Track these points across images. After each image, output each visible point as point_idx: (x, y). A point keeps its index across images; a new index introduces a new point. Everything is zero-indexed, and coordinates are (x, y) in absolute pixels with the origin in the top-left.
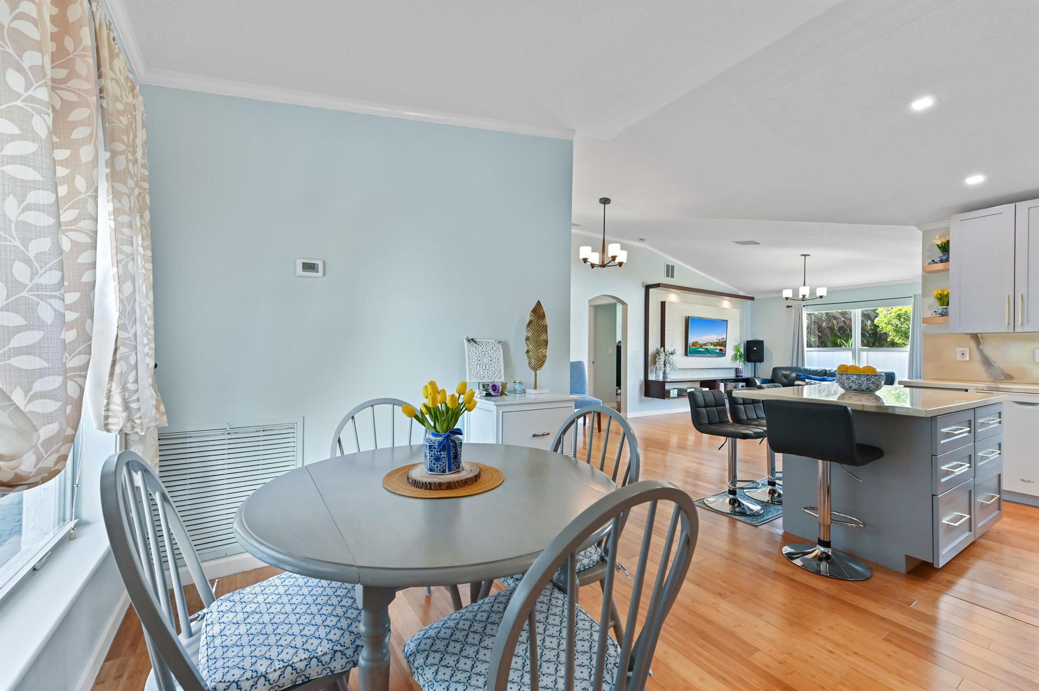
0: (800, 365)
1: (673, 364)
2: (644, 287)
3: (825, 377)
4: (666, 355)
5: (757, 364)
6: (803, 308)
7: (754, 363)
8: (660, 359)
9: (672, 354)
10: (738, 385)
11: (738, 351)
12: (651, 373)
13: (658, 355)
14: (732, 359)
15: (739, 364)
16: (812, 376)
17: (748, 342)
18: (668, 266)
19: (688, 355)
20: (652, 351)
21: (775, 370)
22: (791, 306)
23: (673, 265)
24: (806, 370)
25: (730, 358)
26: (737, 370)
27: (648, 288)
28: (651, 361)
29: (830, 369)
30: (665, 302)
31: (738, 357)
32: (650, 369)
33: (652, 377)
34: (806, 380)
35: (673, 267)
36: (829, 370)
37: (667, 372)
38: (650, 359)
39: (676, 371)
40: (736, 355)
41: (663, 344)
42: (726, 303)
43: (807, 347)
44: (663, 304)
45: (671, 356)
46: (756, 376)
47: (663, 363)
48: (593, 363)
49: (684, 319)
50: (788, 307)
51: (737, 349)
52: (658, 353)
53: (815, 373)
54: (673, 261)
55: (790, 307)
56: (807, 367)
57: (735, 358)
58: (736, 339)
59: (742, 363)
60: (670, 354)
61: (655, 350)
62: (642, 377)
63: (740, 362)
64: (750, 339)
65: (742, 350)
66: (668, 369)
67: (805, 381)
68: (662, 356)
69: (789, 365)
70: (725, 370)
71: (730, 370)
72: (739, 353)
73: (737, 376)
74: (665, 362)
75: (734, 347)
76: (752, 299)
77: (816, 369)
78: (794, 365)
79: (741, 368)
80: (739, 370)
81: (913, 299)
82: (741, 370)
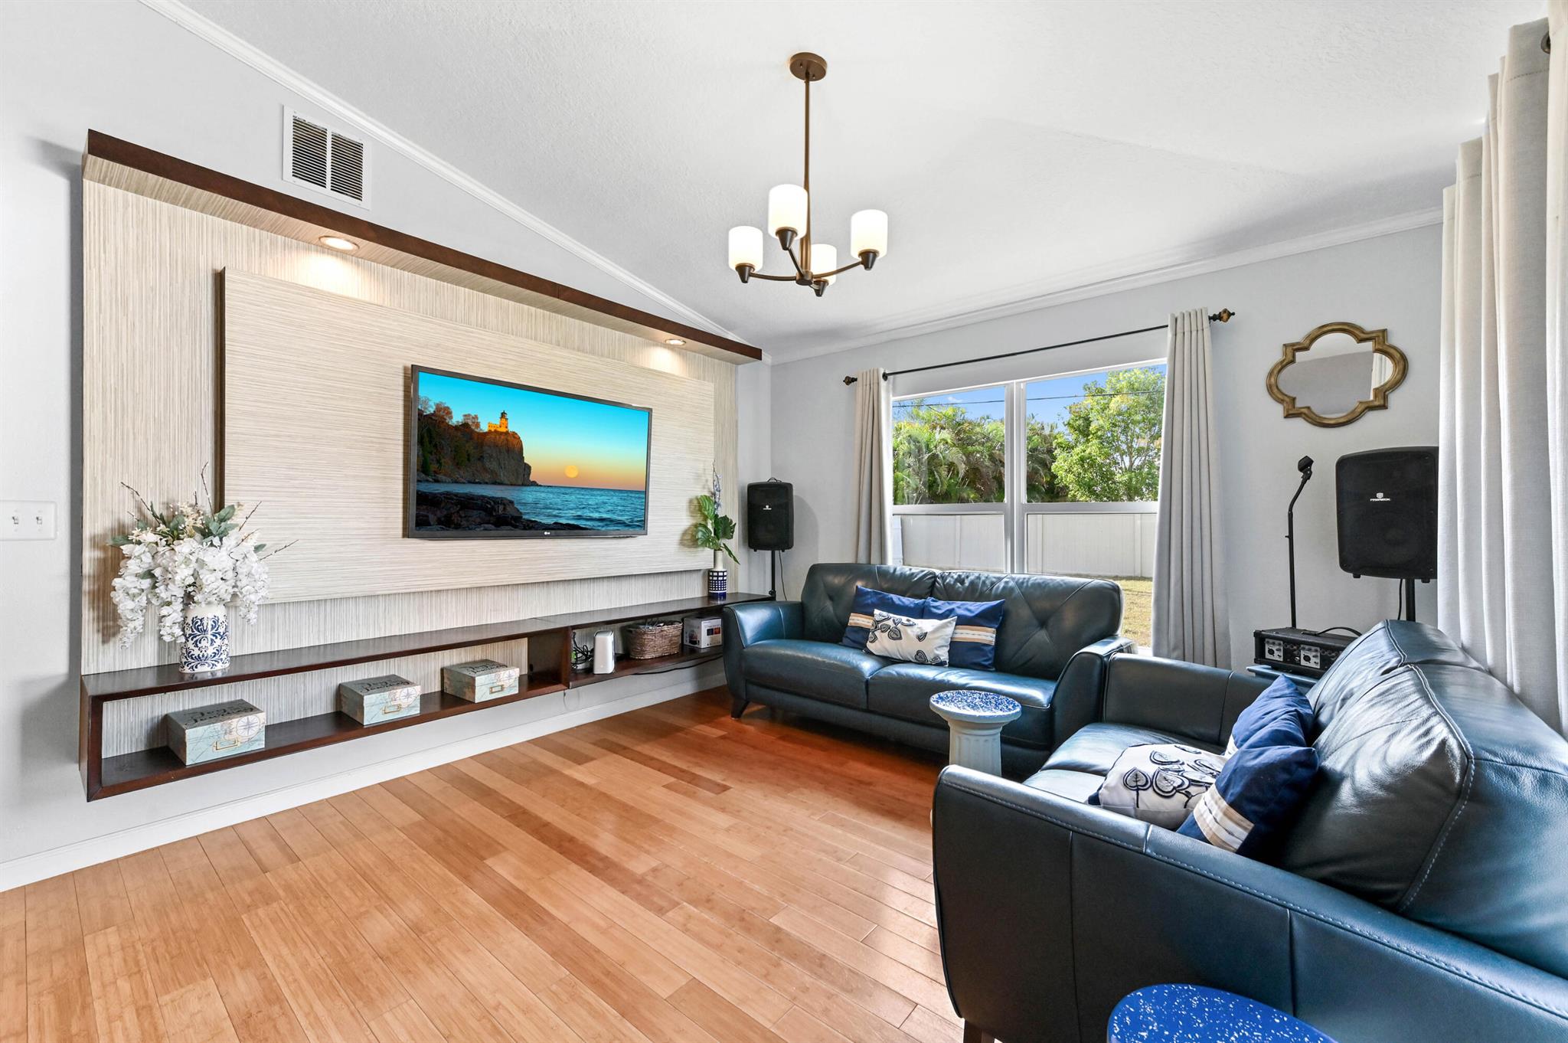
0: (872, 558)
3: (929, 599)
5: (778, 552)
6: (883, 383)
7: (769, 553)
10: (699, 627)
11: (709, 514)
14: (682, 543)
15: (714, 558)
16: (895, 598)
17: (754, 488)
18: (309, 134)
21: (815, 571)
22: (857, 380)
24: (883, 575)
25: (673, 538)
26: (711, 578)
29: (948, 571)
34: (877, 612)
35: (352, 150)
36: (943, 578)
42: (660, 353)
43: (895, 502)
49: (397, 379)
50: (848, 381)
53: (906, 585)
54: (349, 120)
55: (853, 380)
56: (890, 565)
58: (698, 477)
59: (724, 555)
63: (716, 550)
64: (756, 480)
67: (872, 615)
69: (848, 559)
70: (660, 579)
75: (691, 501)
76: (754, 354)
77: (910, 573)
78: (862, 560)
79: (718, 572)
80: (713, 576)
81: (1169, 333)
82: (718, 576)
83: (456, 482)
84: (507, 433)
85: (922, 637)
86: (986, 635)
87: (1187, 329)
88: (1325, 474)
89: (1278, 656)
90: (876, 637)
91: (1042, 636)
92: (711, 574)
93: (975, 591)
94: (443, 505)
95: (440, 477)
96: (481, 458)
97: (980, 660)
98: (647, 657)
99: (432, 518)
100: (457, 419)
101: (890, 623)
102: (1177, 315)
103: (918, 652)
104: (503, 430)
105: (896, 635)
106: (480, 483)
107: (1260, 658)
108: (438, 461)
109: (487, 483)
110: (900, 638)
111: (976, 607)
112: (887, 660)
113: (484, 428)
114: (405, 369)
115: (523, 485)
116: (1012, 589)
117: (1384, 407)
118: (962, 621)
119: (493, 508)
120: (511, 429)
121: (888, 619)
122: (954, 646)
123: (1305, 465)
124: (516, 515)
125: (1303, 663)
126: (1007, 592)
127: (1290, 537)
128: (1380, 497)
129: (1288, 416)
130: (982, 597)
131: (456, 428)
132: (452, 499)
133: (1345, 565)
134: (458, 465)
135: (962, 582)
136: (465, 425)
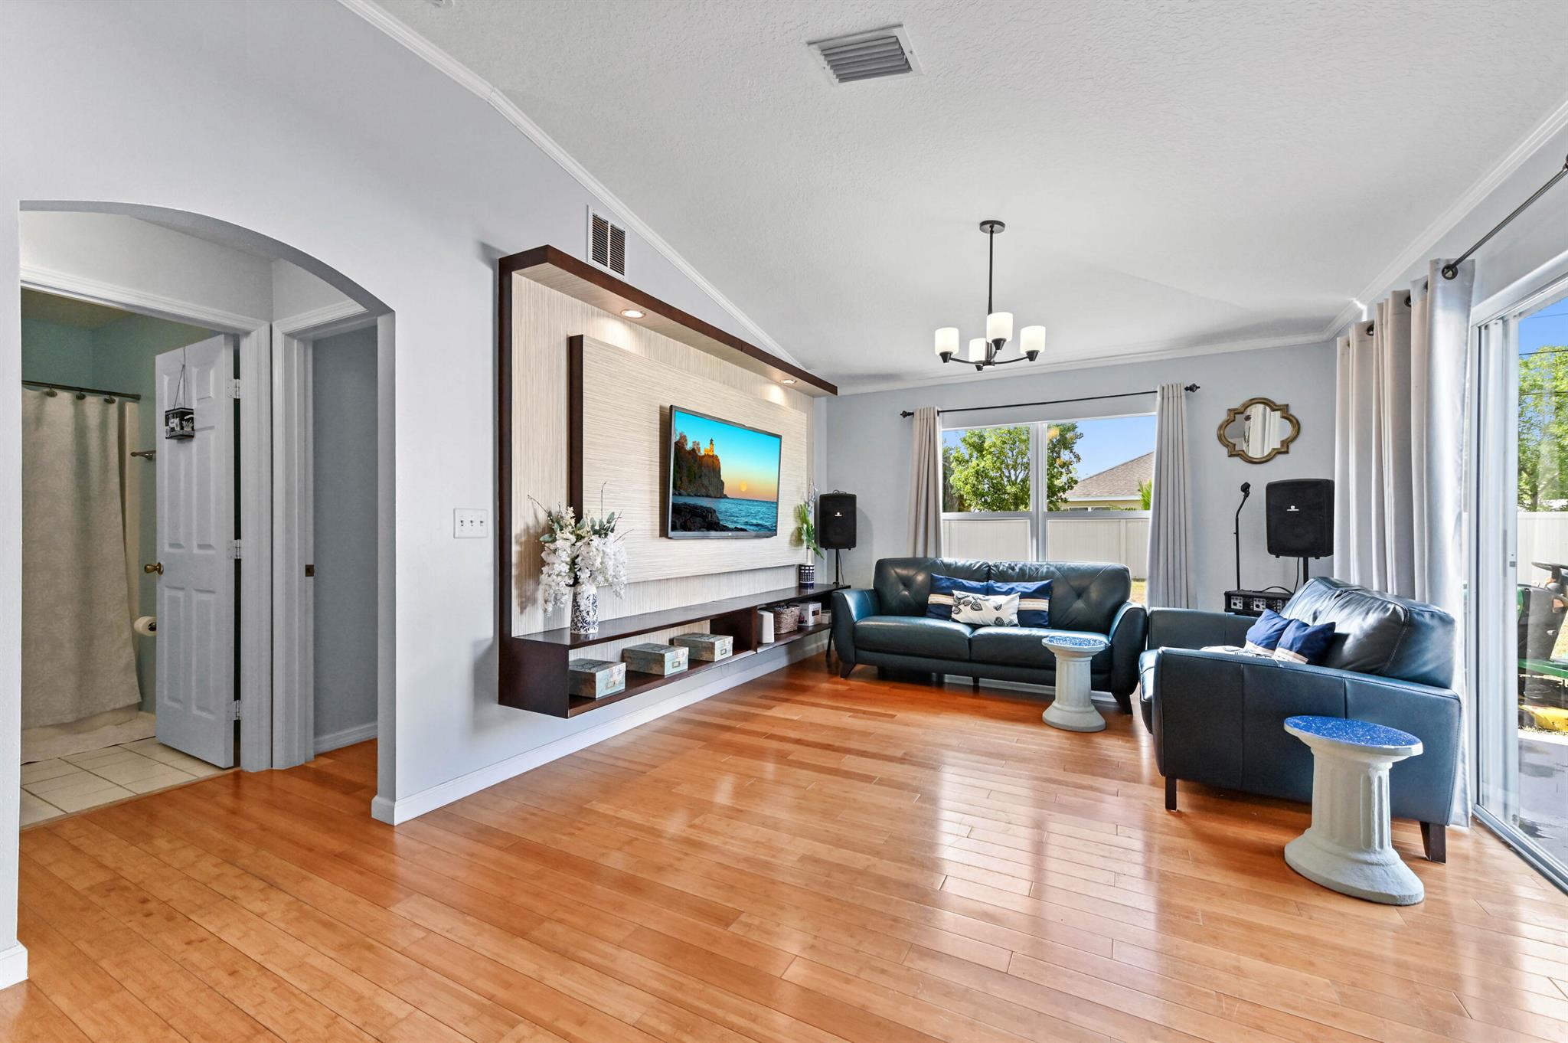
0: (931, 555)
1: (603, 571)
2: (490, 262)
3: (991, 582)
4: (579, 538)
5: (841, 551)
6: (937, 418)
7: (835, 550)
8: (555, 551)
9: (602, 531)
10: (807, 610)
11: (804, 520)
12: (523, 608)
13: (546, 537)
14: (791, 543)
15: (805, 555)
16: (964, 582)
17: (824, 499)
18: (599, 226)
19: (671, 534)
20: (531, 522)
21: (881, 566)
22: (913, 414)
23: (620, 227)
24: (948, 566)
25: (788, 538)
26: (802, 572)
27: (506, 267)
28: (520, 564)
29: (998, 562)
30: (581, 337)
31: (804, 537)
32: (520, 596)
33: (527, 625)
34: (954, 592)
35: (619, 235)
36: (995, 566)
37: (584, 604)
38: (520, 553)
39: (617, 594)
40: (799, 530)
41: (575, 497)
42: (776, 392)
43: (944, 511)
44: (575, 345)
45: (596, 541)
46: (841, 583)
47: (566, 568)
48: (309, 571)
49: (658, 417)
50: (905, 414)
51: (801, 516)
52: (551, 527)
53: (969, 573)
54: (619, 214)
55: (910, 414)
56: (946, 559)
57: (797, 540)
59: (811, 552)
60: (595, 532)
61: (543, 517)
62: (487, 630)
63: (808, 548)
64: (825, 492)
65: (811, 519)
66: (588, 589)
67: (952, 595)
68: (564, 542)
69: (909, 555)
71: (786, 570)
72: (805, 526)
73: (802, 586)
74: (573, 563)
75: (795, 510)
76: (833, 389)
77: (968, 564)
78: (920, 554)
79: (809, 566)
80: (805, 570)
81: (1158, 396)
82: (809, 570)
83: (689, 495)
84: (713, 456)
85: (998, 608)
86: (1042, 605)
87: (1171, 395)
88: (1259, 494)
89: (1239, 606)
90: (960, 610)
91: (1079, 604)
92: (803, 568)
93: (1024, 576)
94: (683, 513)
95: (682, 491)
96: (701, 476)
97: (1041, 622)
98: (783, 632)
99: (678, 525)
100: (689, 446)
101: (970, 599)
102: (1164, 385)
103: (997, 619)
104: (711, 454)
105: (977, 608)
106: (699, 496)
107: (1228, 608)
108: (681, 478)
109: (703, 496)
110: (982, 609)
111: (1033, 586)
112: (974, 627)
113: (702, 453)
114: (661, 408)
115: (721, 498)
116: (1053, 573)
117: (1287, 452)
118: (1024, 596)
119: (706, 517)
120: (715, 453)
121: (968, 596)
122: (1021, 613)
123: (1246, 488)
124: (717, 521)
125: (1255, 609)
126: (1049, 575)
127: (1237, 533)
128: (1293, 507)
129: (1231, 456)
130: (1031, 579)
131: (689, 452)
132: (687, 508)
133: (1271, 550)
134: (690, 482)
135: (1013, 569)
136: (693, 450)
